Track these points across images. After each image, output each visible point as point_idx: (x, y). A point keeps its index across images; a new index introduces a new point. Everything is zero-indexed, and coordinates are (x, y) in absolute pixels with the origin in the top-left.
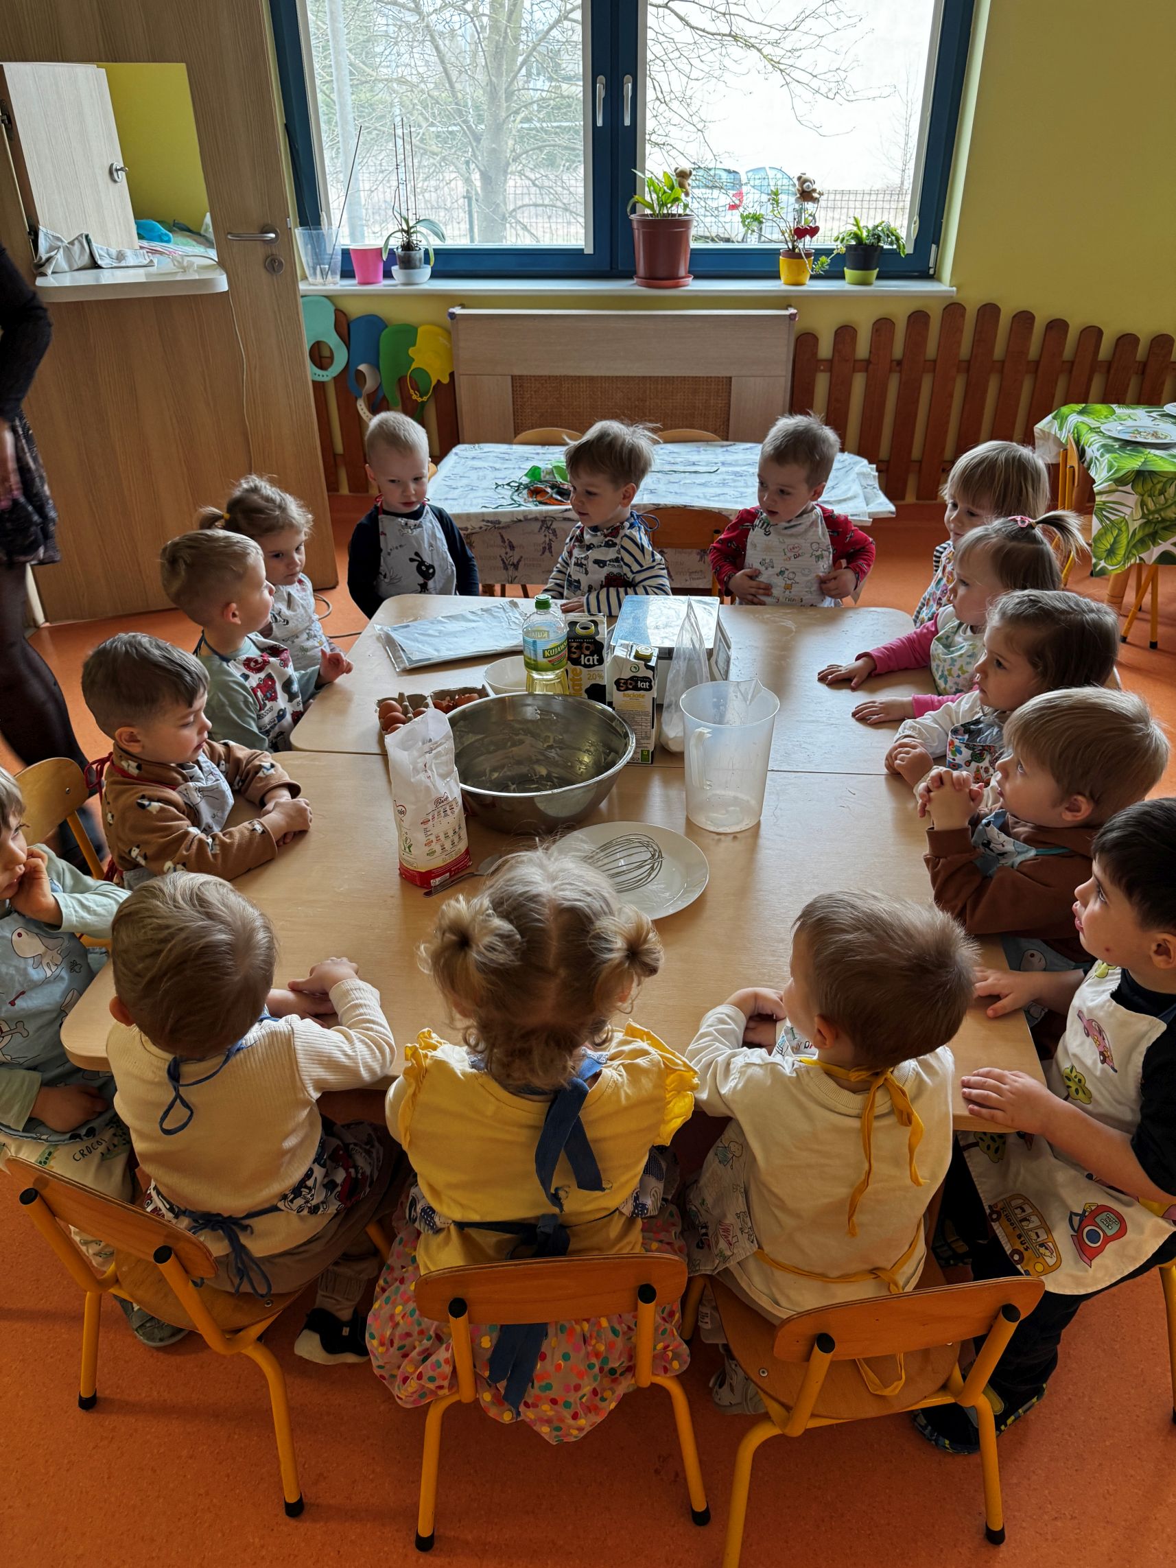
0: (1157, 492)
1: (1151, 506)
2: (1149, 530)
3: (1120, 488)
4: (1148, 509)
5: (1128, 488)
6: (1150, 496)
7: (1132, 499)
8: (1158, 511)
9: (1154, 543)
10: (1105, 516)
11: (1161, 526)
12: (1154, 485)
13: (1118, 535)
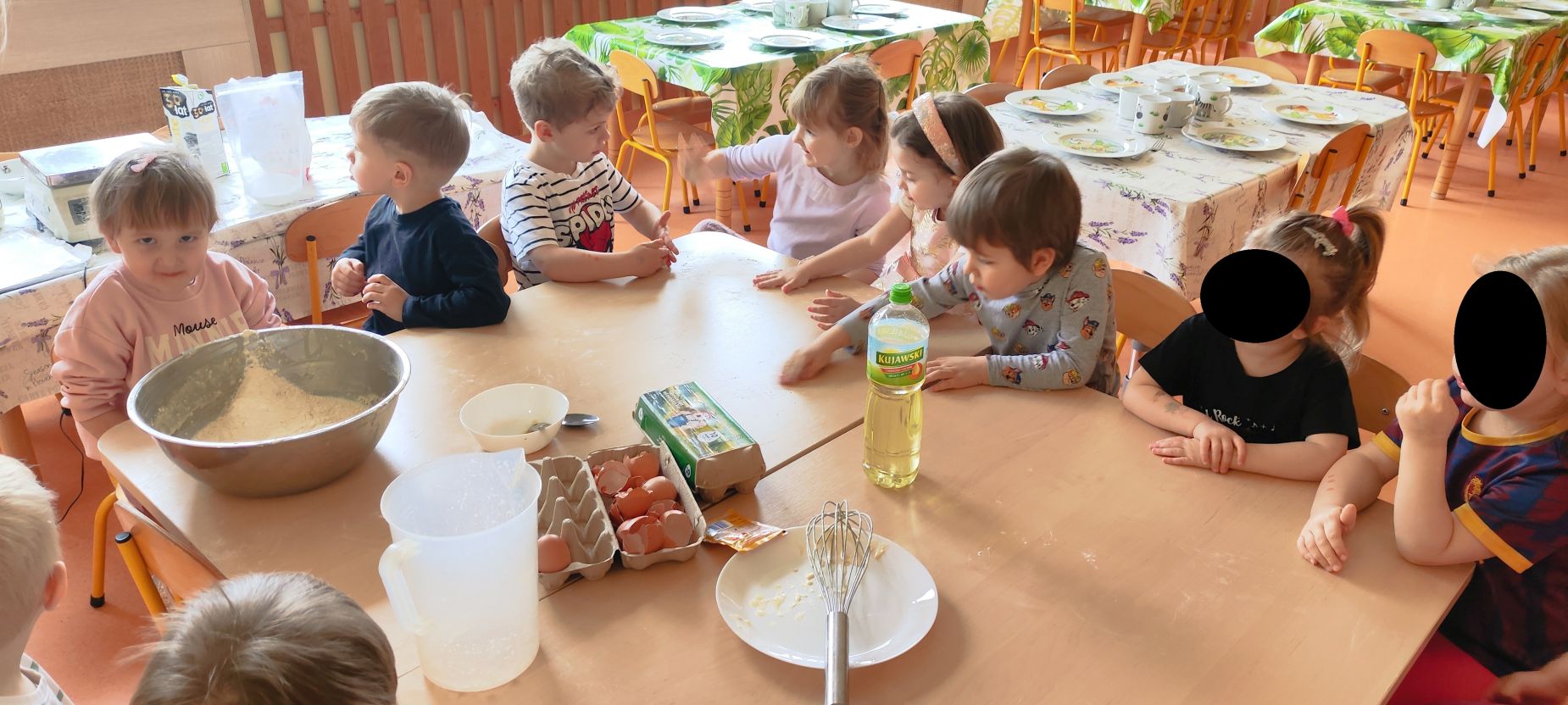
0: (748, 85)
1: (745, 99)
2: (746, 122)
3: (724, 87)
4: (743, 103)
5: (729, 86)
6: (743, 90)
7: (733, 96)
8: (750, 103)
9: (752, 133)
10: (719, 116)
11: (753, 116)
12: (745, 78)
13: (734, 132)
